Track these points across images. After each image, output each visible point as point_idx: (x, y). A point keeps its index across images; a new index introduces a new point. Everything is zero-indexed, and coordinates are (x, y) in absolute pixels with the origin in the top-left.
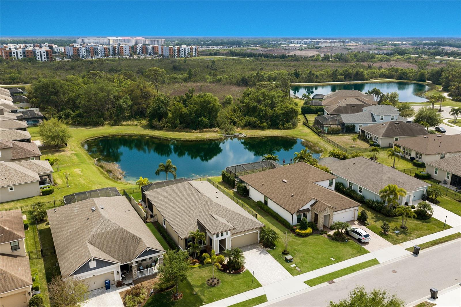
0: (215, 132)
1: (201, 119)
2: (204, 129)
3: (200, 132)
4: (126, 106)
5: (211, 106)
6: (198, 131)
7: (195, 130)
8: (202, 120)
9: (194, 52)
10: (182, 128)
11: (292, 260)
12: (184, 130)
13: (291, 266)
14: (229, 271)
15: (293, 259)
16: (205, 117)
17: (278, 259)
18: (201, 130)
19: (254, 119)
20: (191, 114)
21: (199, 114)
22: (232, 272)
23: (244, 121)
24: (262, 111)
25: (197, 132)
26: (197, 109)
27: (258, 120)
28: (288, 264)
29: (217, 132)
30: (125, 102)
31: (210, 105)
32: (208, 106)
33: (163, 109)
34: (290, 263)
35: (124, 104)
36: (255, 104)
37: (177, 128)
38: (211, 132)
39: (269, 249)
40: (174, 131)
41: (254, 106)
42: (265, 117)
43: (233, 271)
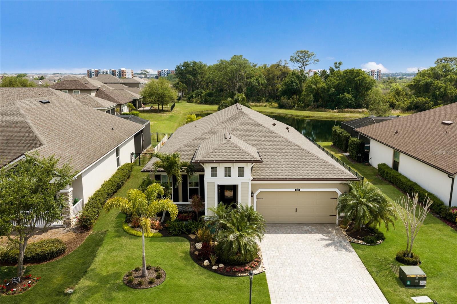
0: (360, 112)
1: (342, 95)
2: (345, 108)
3: (339, 112)
4: (257, 84)
5: (359, 80)
6: (336, 110)
7: (333, 109)
8: (344, 96)
9: (375, 76)
10: (316, 107)
11: (422, 283)
12: (317, 110)
13: (414, 298)
14: (210, 261)
15: (425, 279)
16: (348, 93)
17: (374, 269)
18: (341, 110)
19: (423, 99)
20: (329, 89)
21: (340, 89)
22: (215, 267)
23: (408, 102)
24: (440, 89)
25: (335, 112)
26: (339, 83)
27: (431, 101)
28: (403, 289)
29: (363, 112)
30: (257, 79)
31: (359, 78)
32: (356, 79)
33: (297, 84)
34: (411, 291)
35: (256, 81)
36: (429, 80)
37: (310, 106)
38: (354, 112)
39: (360, 242)
40: (305, 110)
41: (426, 82)
42: (442, 97)
43: (221, 265)
